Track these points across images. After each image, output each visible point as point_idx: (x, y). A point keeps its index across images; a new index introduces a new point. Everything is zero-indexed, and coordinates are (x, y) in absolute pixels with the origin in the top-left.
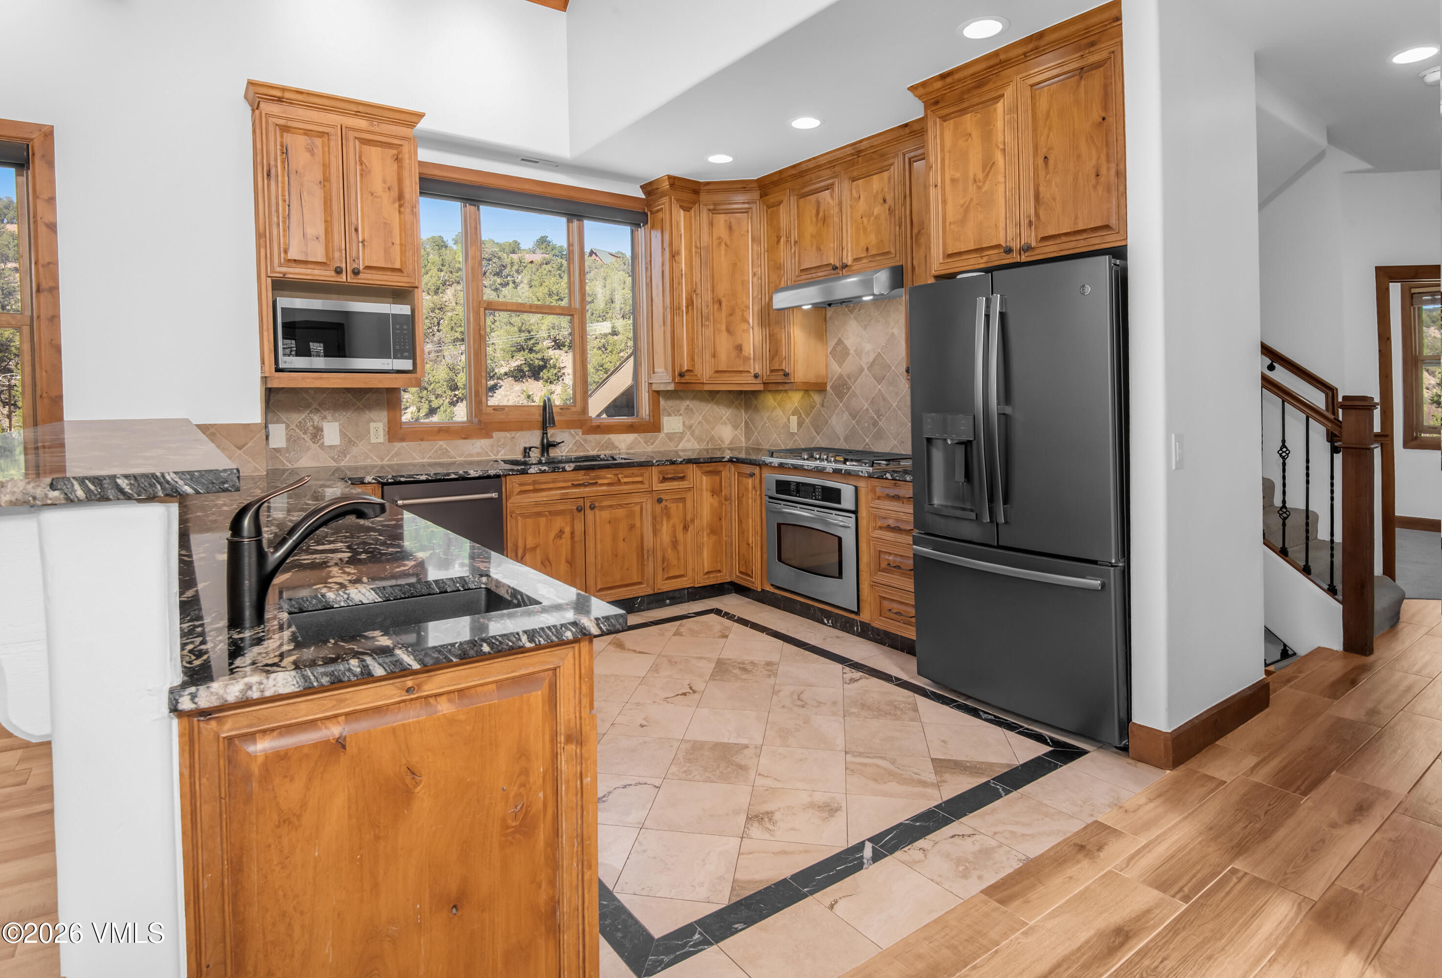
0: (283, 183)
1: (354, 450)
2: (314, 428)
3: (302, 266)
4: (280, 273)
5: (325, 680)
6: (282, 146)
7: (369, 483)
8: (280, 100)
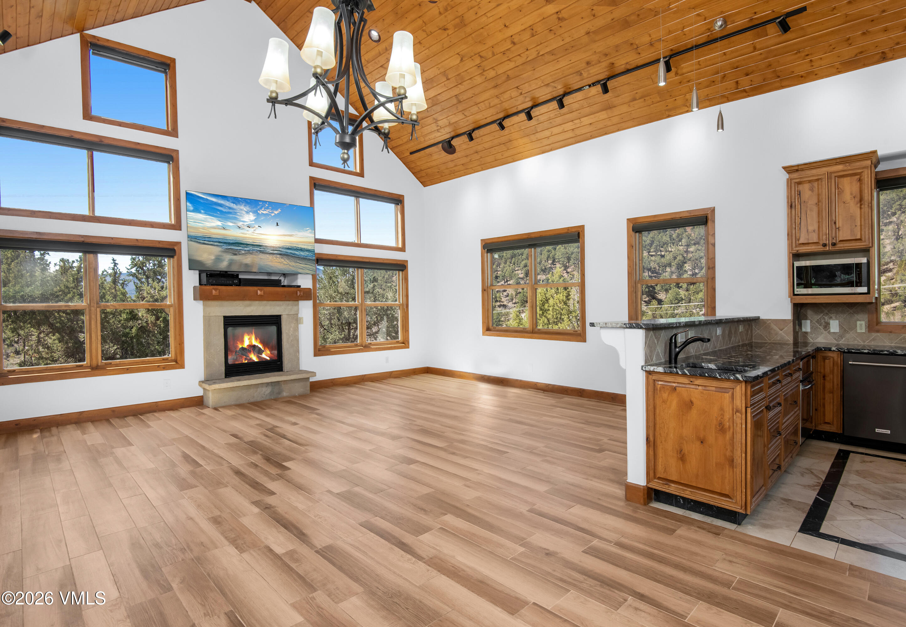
0: (798, 209)
1: (848, 336)
2: (825, 322)
3: (806, 245)
4: (795, 250)
6: (798, 192)
7: (834, 351)
8: (797, 170)
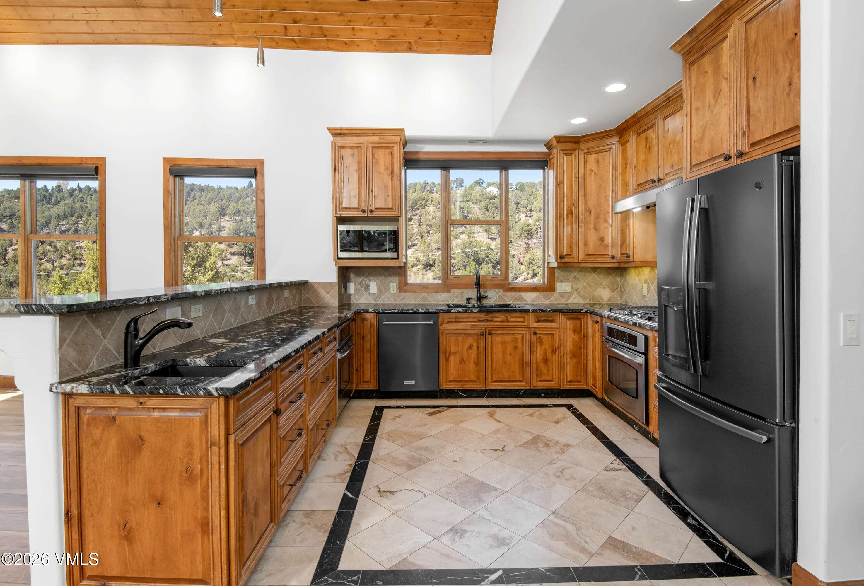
0: (341, 173)
1: (383, 296)
2: (366, 285)
3: (348, 210)
4: (339, 214)
5: (98, 391)
6: (341, 156)
7: (372, 312)
8: (340, 134)
